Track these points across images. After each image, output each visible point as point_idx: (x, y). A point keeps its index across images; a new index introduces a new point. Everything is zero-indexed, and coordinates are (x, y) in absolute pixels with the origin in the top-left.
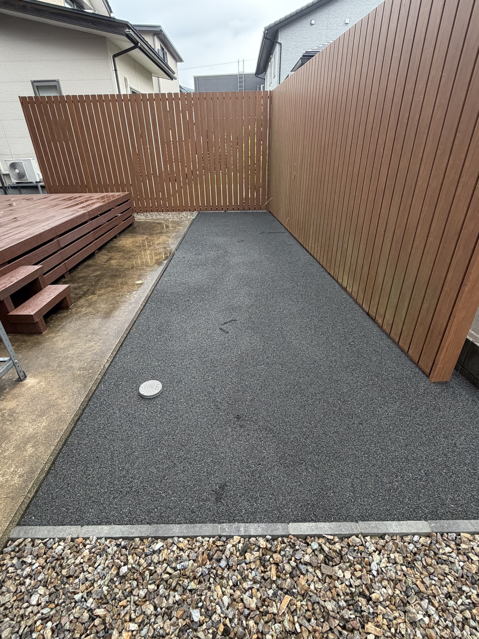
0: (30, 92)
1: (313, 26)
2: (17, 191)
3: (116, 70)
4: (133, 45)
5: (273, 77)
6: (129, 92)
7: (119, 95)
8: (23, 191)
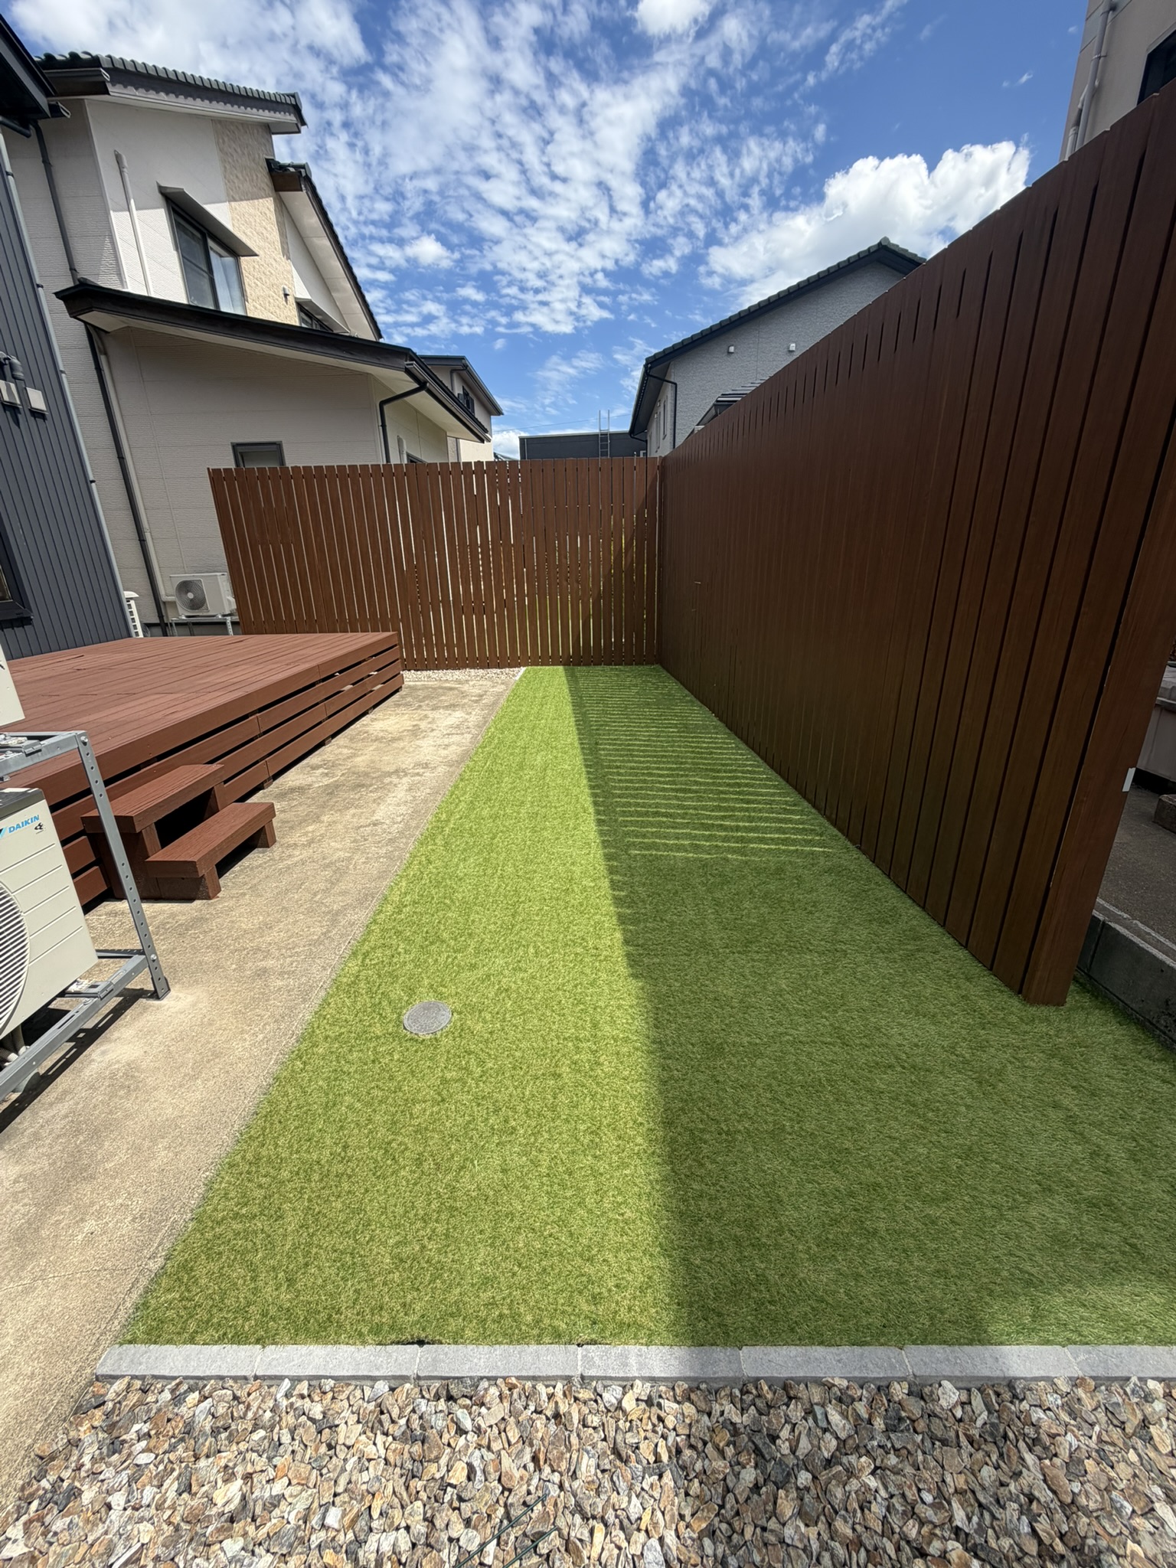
0: (228, 462)
1: (733, 356)
2: (186, 630)
3: (384, 426)
4: (416, 386)
5: (662, 436)
6: (405, 461)
7: (388, 466)
8: (196, 629)
